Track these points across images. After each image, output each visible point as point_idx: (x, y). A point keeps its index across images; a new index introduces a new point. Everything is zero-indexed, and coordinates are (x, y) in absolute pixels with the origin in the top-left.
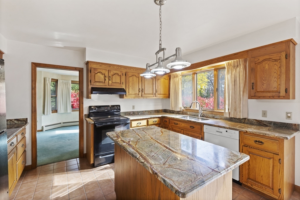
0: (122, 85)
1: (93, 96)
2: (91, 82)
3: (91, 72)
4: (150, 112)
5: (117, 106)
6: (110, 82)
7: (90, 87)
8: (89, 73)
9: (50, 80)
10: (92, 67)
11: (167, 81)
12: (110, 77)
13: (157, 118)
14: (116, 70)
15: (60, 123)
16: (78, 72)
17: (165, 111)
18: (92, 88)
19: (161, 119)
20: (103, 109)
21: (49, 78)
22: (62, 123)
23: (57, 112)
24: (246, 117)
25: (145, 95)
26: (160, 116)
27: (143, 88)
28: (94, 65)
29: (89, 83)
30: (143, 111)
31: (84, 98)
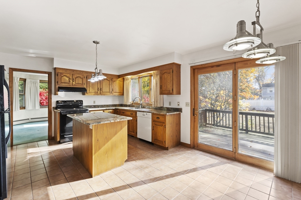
0: (83, 85)
1: (59, 93)
2: (58, 83)
3: (58, 76)
4: (108, 106)
5: (80, 101)
6: (74, 83)
7: (57, 86)
8: (57, 76)
9: (19, 79)
10: (59, 72)
11: (122, 83)
12: (74, 79)
13: (111, 109)
14: (78, 74)
15: (28, 119)
16: (47, 75)
17: (122, 105)
18: (59, 87)
19: (115, 111)
20: (68, 103)
21: (17, 78)
22: (30, 119)
23: (25, 109)
24: (163, 106)
25: (103, 93)
26: (114, 108)
27: (101, 87)
28: (61, 71)
29: (57, 84)
30: (102, 105)
31: (52, 95)
